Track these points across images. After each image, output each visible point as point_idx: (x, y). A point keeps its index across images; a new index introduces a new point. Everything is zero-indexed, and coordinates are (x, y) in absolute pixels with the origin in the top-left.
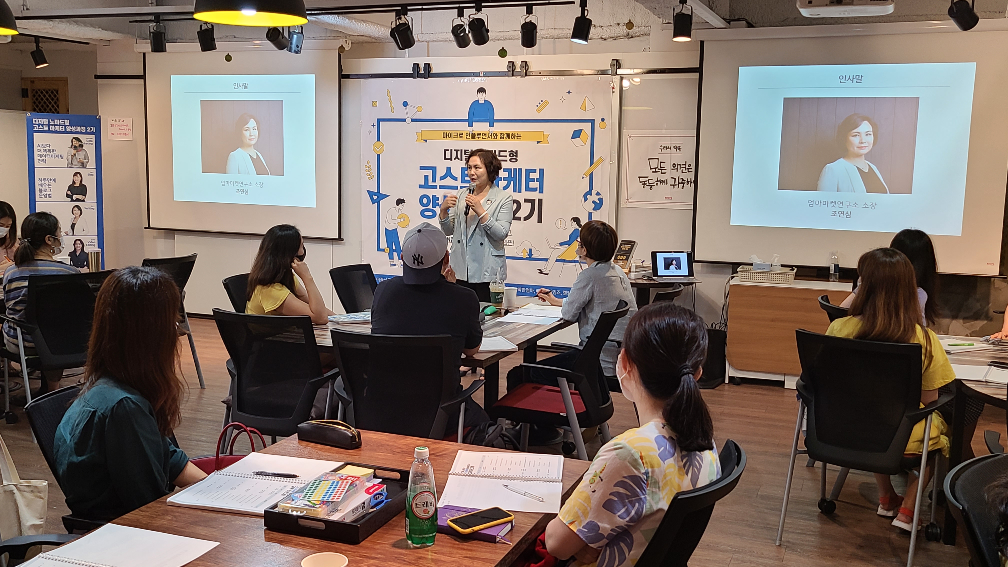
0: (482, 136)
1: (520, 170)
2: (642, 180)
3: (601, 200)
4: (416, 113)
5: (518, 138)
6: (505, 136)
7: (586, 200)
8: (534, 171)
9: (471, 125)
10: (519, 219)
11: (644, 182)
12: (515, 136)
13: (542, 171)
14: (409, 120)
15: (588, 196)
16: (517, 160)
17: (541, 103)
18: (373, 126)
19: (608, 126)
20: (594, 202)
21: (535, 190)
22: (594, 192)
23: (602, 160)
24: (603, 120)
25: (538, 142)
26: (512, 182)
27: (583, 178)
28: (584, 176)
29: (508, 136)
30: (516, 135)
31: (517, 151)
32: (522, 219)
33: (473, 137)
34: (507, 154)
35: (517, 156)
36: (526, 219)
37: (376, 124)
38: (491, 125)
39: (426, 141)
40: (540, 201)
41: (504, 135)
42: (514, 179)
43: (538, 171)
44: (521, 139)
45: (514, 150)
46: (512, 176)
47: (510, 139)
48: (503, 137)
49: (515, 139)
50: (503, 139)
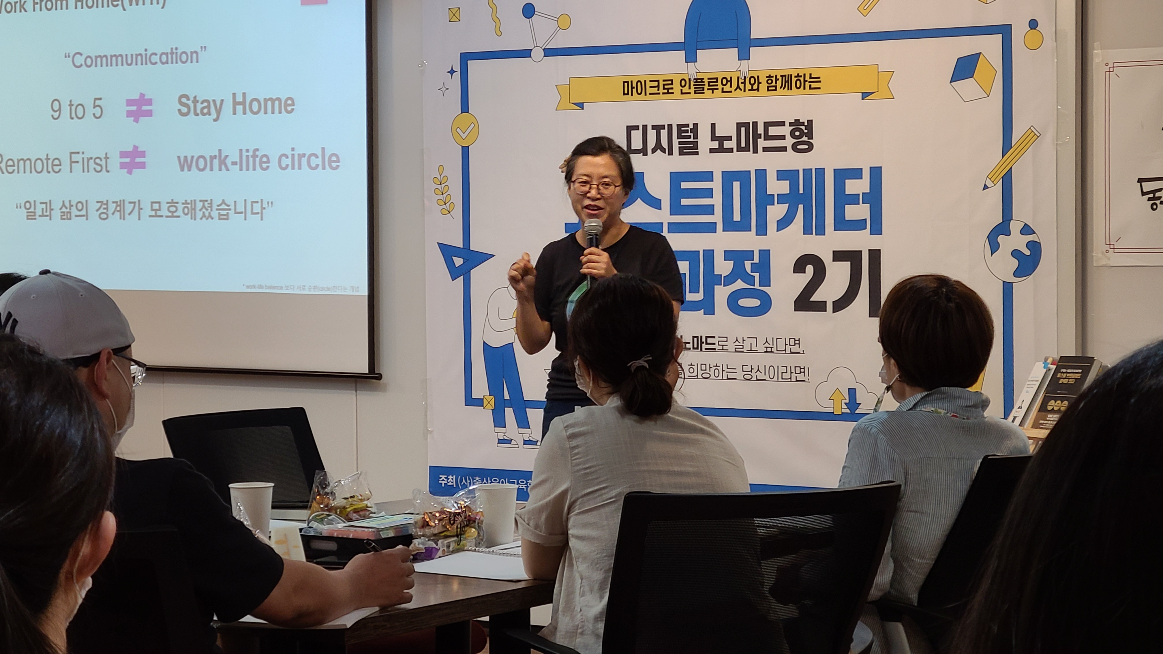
0: (720, 86)
1: (821, 172)
2: (1148, 186)
3: (1035, 247)
4: (555, 33)
5: (814, 85)
6: (779, 83)
7: (994, 247)
8: (856, 174)
9: (691, 58)
10: (821, 306)
11: (1154, 192)
12: (805, 81)
13: (876, 173)
14: (538, 53)
15: (1001, 239)
16: (811, 147)
18: (452, 72)
19: (1049, 42)
20: (1016, 253)
21: (858, 225)
22: (1015, 227)
23: (1032, 136)
24: (1033, 24)
25: (865, 95)
26: (801, 207)
27: (986, 187)
28: (989, 184)
29: (787, 81)
30: (807, 78)
31: (810, 122)
32: (830, 307)
33: (699, 90)
34: (786, 130)
35: (810, 135)
36: (840, 305)
37: (457, 68)
38: (744, 56)
39: (581, 106)
40: (875, 255)
41: (777, 79)
42: (805, 199)
43: (866, 174)
44: (819, 88)
45: (804, 120)
46: (801, 191)
47: (791, 89)
48: (776, 87)
49: (804, 88)
50: (776, 90)
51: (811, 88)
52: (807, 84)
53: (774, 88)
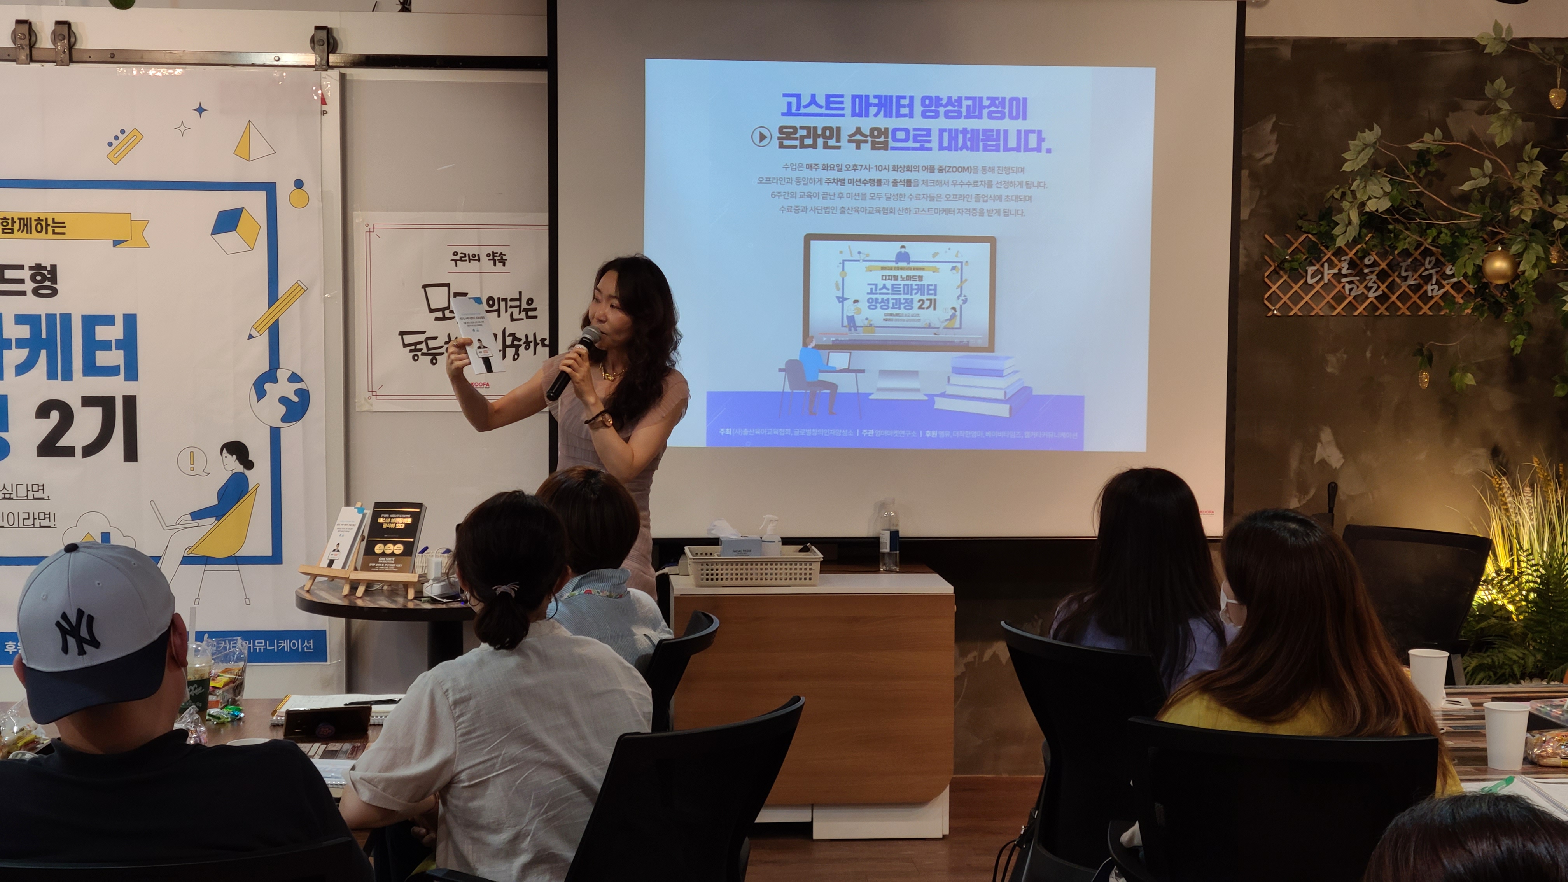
1: (66, 319)
2: (408, 339)
3: (304, 395)
5: (57, 230)
6: (16, 226)
7: (261, 394)
8: (109, 320)
10: (69, 452)
11: (415, 344)
12: (47, 225)
13: (130, 321)
15: (268, 386)
16: (55, 292)
17: (122, 137)
19: (314, 202)
20: (283, 400)
21: (112, 371)
22: (283, 375)
23: (300, 290)
24: (299, 184)
25: (117, 243)
26: (43, 353)
27: (251, 337)
28: (254, 333)
29: (26, 225)
30: (50, 222)
31: (54, 267)
32: (79, 452)
34: (26, 274)
35: (54, 280)
36: (90, 450)
40: (130, 402)
41: (13, 222)
42: (49, 344)
43: (119, 322)
44: (64, 233)
45: (47, 264)
46: (44, 336)
47: (31, 233)
48: (12, 230)
49: (47, 233)
50: (12, 233)
51: (54, 232)
52: (50, 229)
53: (10, 231)
